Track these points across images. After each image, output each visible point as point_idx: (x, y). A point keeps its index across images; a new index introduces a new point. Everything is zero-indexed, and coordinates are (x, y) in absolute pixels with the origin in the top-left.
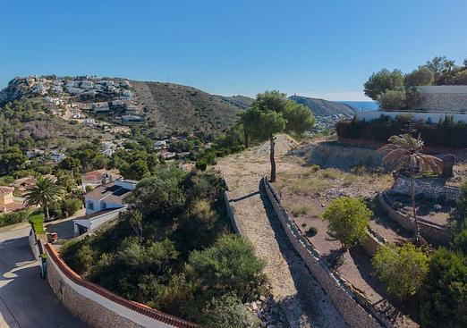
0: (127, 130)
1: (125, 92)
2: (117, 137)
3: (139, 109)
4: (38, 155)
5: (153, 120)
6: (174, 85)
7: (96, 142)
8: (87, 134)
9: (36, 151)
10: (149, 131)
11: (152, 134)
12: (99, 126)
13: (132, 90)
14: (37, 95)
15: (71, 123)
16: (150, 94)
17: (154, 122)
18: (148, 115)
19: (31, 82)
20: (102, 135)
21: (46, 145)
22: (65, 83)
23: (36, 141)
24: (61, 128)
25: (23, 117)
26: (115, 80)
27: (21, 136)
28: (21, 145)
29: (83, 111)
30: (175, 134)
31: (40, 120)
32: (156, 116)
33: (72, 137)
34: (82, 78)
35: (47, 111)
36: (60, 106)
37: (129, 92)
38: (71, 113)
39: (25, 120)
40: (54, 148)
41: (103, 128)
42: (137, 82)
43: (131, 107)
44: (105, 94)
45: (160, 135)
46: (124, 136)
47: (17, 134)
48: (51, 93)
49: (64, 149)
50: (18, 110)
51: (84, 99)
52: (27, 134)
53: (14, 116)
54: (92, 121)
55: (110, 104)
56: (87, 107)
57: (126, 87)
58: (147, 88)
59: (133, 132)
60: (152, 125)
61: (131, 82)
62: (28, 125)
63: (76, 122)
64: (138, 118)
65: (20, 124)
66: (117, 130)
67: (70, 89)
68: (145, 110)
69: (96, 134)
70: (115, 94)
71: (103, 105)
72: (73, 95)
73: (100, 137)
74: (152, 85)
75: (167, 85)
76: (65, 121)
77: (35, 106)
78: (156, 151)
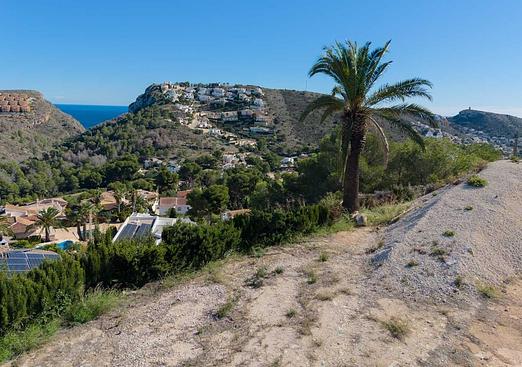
0: (253, 143)
1: (257, 100)
2: (241, 151)
3: (269, 120)
4: (156, 165)
5: (282, 133)
6: (312, 94)
7: (217, 154)
8: (209, 145)
9: (155, 160)
10: (277, 145)
11: (280, 149)
12: (223, 138)
13: (264, 98)
14: (168, 102)
15: (196, 132)
16: (283, 104)
17: (283, 136)
18: (279, 127)
19: (164, 89)
20: (225, 147)
21: (166, 154)
22: (197, 90)
23: (156, 150)
24: (184, 137)
25: (150, 123)
26: (247, 87)
27: (143, 144)
28: (141, 153)
29: (212, 120)
30: (306, 150)
31: (165, 127)
32: (286, 129)
33: (194, 148)
34: (214, 85)
35: (174, 120)
36: (188, 114)
37: (261, 101)
38: (199, 122)
39: (151, 127)
40: (173, 159)
41: (228, 139)
42: (270, 90)
43: (260, 117)
44: (236, 103)
45: (288, 151)
46: (249, 149)
47: (141, 141)
48: (182, 100)
49: (183, 160)
50: (145, 117)
51: (214, 107)
52: (150, 141)
53: (141, 123)
54: (217, 131)
55: (239, 114)
56: (215, 116)
57: (258, 96)
58: (280, 97)
59: (259, 146)
60: (281, 139)
61: (264, 90)
62: (152, 132)
63: (201, 132)
64: (267, 130)
65: (145, 131)
66: (242, 142)
67: (201, 97)
68: (276, 121)
69: (219, 146)
70: (245, 102)
71: (231, 114)
72: (203, 103)
73: (223, 149)
74: (286, 94)
75: (303, 93)
76: (190, 130)
77: (163, 113)
78: (281, 169)
